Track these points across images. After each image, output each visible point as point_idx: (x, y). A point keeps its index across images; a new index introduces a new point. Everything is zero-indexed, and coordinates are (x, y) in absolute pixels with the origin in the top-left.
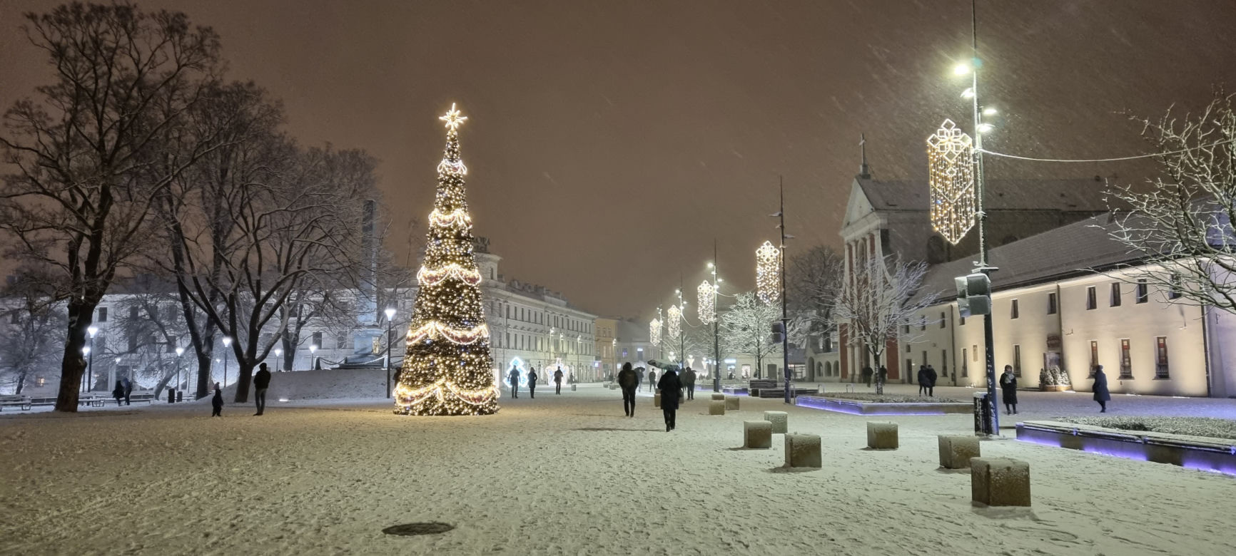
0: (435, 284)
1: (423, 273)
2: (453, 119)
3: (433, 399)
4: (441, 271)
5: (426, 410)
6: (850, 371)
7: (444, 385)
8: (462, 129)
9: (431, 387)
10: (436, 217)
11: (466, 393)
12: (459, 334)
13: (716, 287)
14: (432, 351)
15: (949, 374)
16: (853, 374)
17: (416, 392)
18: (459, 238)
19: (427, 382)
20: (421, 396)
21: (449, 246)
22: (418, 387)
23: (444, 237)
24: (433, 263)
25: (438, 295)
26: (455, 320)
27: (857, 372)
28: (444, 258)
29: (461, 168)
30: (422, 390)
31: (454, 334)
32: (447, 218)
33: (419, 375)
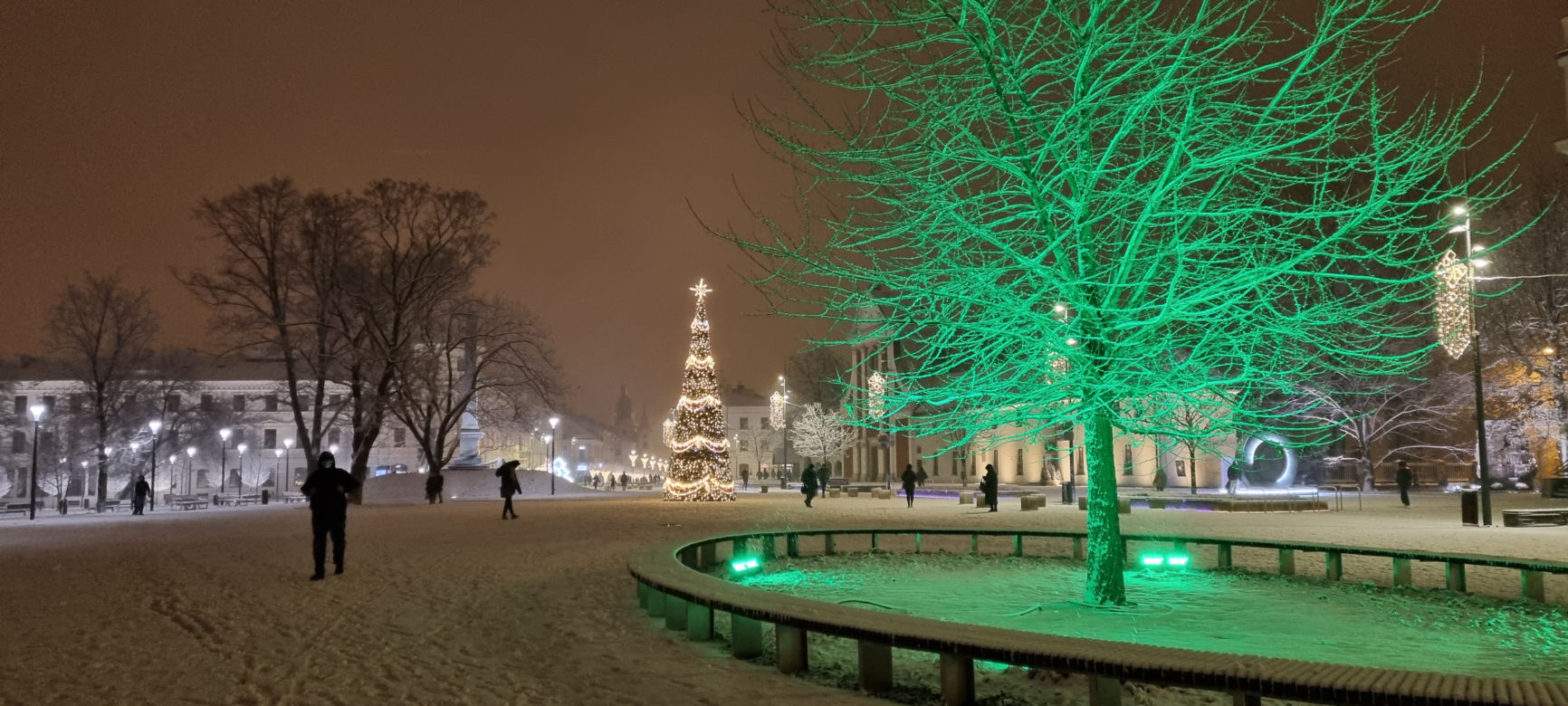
0: (697, 409)
1: (684, 401)
2: (701, 290)
3: (703, 490)
4: (701, 401)
5: (699, 498)
6: (855, 470)
7: (709, 481)
8: (709, 298)
9: (700, 482)
10: (692, 361)
11: (723, 486)
12: (716, 445)
13: (786, 397)
14: (700, 457)
15: (959, 473)
16: (860, 474)
17: (690, 486)
18: (711, 377)
19: (697, 478)
20: (694, 488)
21: (704, 383)
22: (690, 482)
23: (701, 376)
24: (694, 394)
25: (700, 418)
26: (714, 435)
27: (864, 472)
28: (703, 391)
29: (706, 326)
30: (695, 484)
31: (713, 445)
32: (703, 362)
33: (690, 474)
